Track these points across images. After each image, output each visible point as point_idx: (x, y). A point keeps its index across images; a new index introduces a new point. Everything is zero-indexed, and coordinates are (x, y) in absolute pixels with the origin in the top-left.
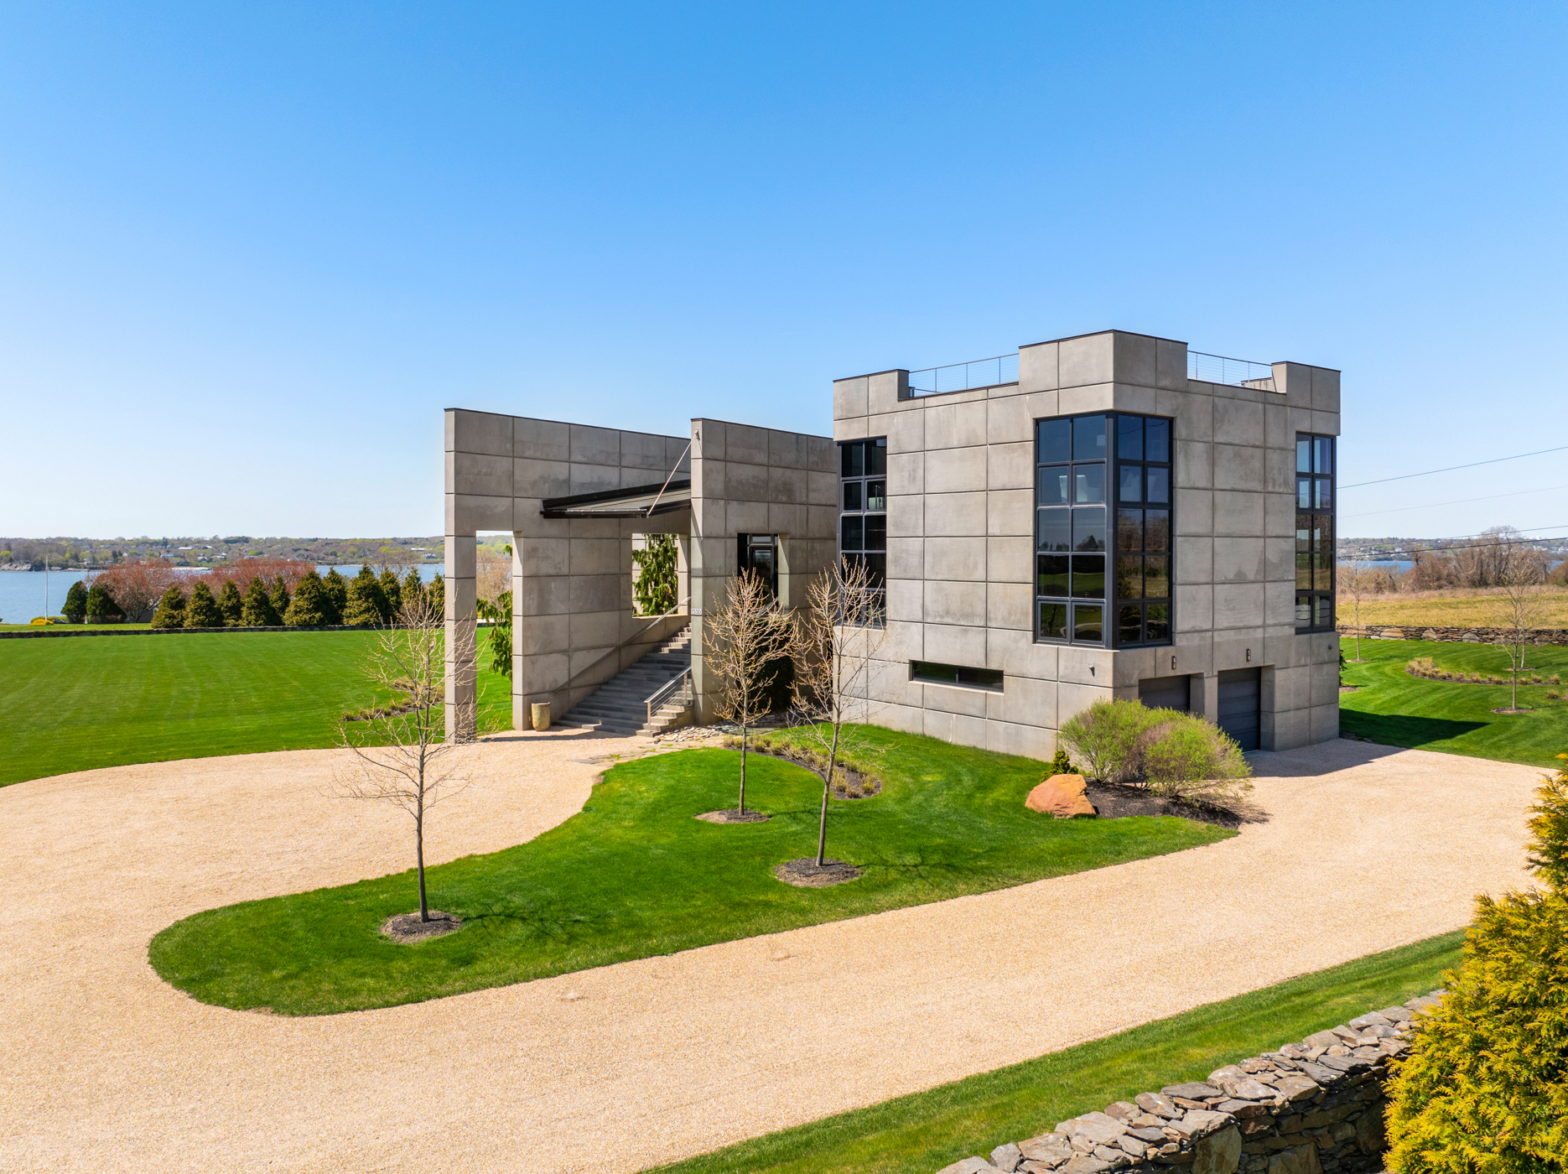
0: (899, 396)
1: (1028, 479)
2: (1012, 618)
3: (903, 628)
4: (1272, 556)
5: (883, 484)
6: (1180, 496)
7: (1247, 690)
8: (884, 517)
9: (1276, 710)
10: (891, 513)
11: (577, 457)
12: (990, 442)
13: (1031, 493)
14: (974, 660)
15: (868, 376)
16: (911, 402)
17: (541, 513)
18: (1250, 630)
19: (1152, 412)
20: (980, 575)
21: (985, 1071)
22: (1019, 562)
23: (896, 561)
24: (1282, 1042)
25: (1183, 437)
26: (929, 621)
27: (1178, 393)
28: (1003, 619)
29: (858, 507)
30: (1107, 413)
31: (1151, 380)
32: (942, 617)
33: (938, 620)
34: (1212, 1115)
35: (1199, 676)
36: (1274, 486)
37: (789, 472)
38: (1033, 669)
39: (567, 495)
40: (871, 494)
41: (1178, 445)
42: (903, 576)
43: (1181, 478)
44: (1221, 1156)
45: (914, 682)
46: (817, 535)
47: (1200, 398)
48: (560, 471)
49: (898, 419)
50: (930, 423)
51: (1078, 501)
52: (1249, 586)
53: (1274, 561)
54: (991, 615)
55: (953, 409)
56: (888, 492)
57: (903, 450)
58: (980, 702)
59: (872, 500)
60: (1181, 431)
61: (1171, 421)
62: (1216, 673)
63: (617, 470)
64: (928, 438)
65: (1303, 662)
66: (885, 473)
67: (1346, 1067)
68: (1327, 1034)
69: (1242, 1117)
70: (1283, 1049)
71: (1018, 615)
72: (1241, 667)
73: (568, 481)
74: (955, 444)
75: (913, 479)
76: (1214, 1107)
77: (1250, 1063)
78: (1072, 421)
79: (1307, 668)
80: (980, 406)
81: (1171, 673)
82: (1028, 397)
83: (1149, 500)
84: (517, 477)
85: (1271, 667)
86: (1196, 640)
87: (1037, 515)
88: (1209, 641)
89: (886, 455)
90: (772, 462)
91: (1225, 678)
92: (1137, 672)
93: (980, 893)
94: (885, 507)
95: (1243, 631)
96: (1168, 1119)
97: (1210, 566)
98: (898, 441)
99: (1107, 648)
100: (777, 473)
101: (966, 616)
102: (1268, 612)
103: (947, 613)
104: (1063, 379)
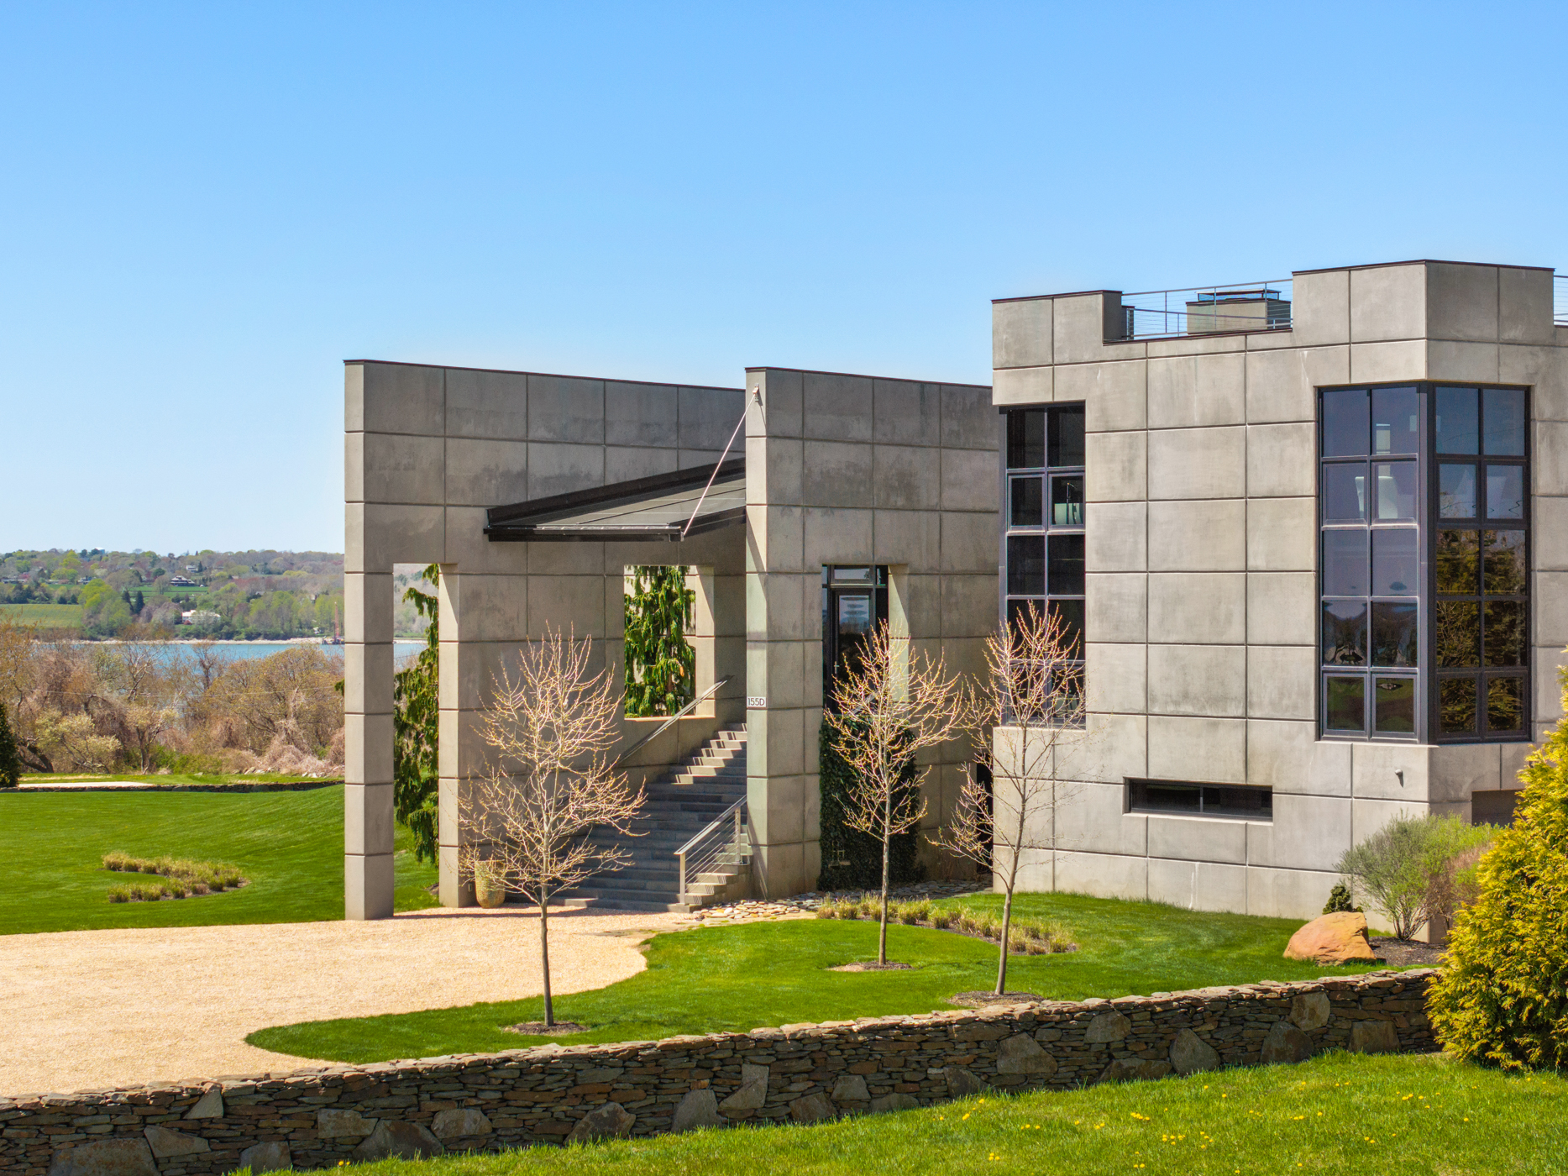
0: (1105, 335)
1: (1307, 481)
2: (1285, 702)
3: (1113, 724)
5: (1080, 480)
6: (1541, 508)
8: (1080, 539)
10: (1092, 531)
11: (540, 432)
12: (1250, 420)
13: (1311, 503)
14: (1227, 772)
15: (1053, 297)
16: (1125, 347)
17: (485, 531)
19: (1493, 380)
20: (1236, 633)
22: (1294, 613)
23: (1103, 612)
25: (1547, 414)
26: (1156, 710)
27: (1537, 348)
28: (1272, 703)
29: (1035, 517)
30: (1419, 385)
31: (1490, 331)
32: (1177, 703)
33: (1171, 709)
37: (907, 453)
38: (1314, 779)
39: (523, 500)
40: (1058, 497)
41: (1538, 429)
42: (1113, 637)
43: (1543, 480)
44: (1314, 1009)
45: (1132, 815)
46: (958, 567)
48: (511, 456)
49: (1104, 373)
50: (1156, 384)
51: (1381, 516)
54: (1254, 698)
55: (1192, 363)
56: (1088, 496)
57: (1112, 426)
58: (1236, 839)
59: (1061, 509)
60: (1543, 405)
61: (1527, 391)
63: (599, 450)
64: (1153, 408)
66: (1083, 462)
69: (1327, 987)
71: (1294, 696)
73: (524, 475)
74: (1197, 421)
75: (1128, 474)
78: (1370, 394)
80: (1234, 361)
82: (1306, 352)
83: (1490, 516)
84: (451, 472)
87: (1321, 537)
89: (1083, 432)
90: (879, 437)
92: (1469, 780)
94: (1082, 521)
98: (1103, 411)
99: (1421, 742)
100: (887, 455)
101: (1215, 700)
103: (1186, 696)
104: (1356, 328)
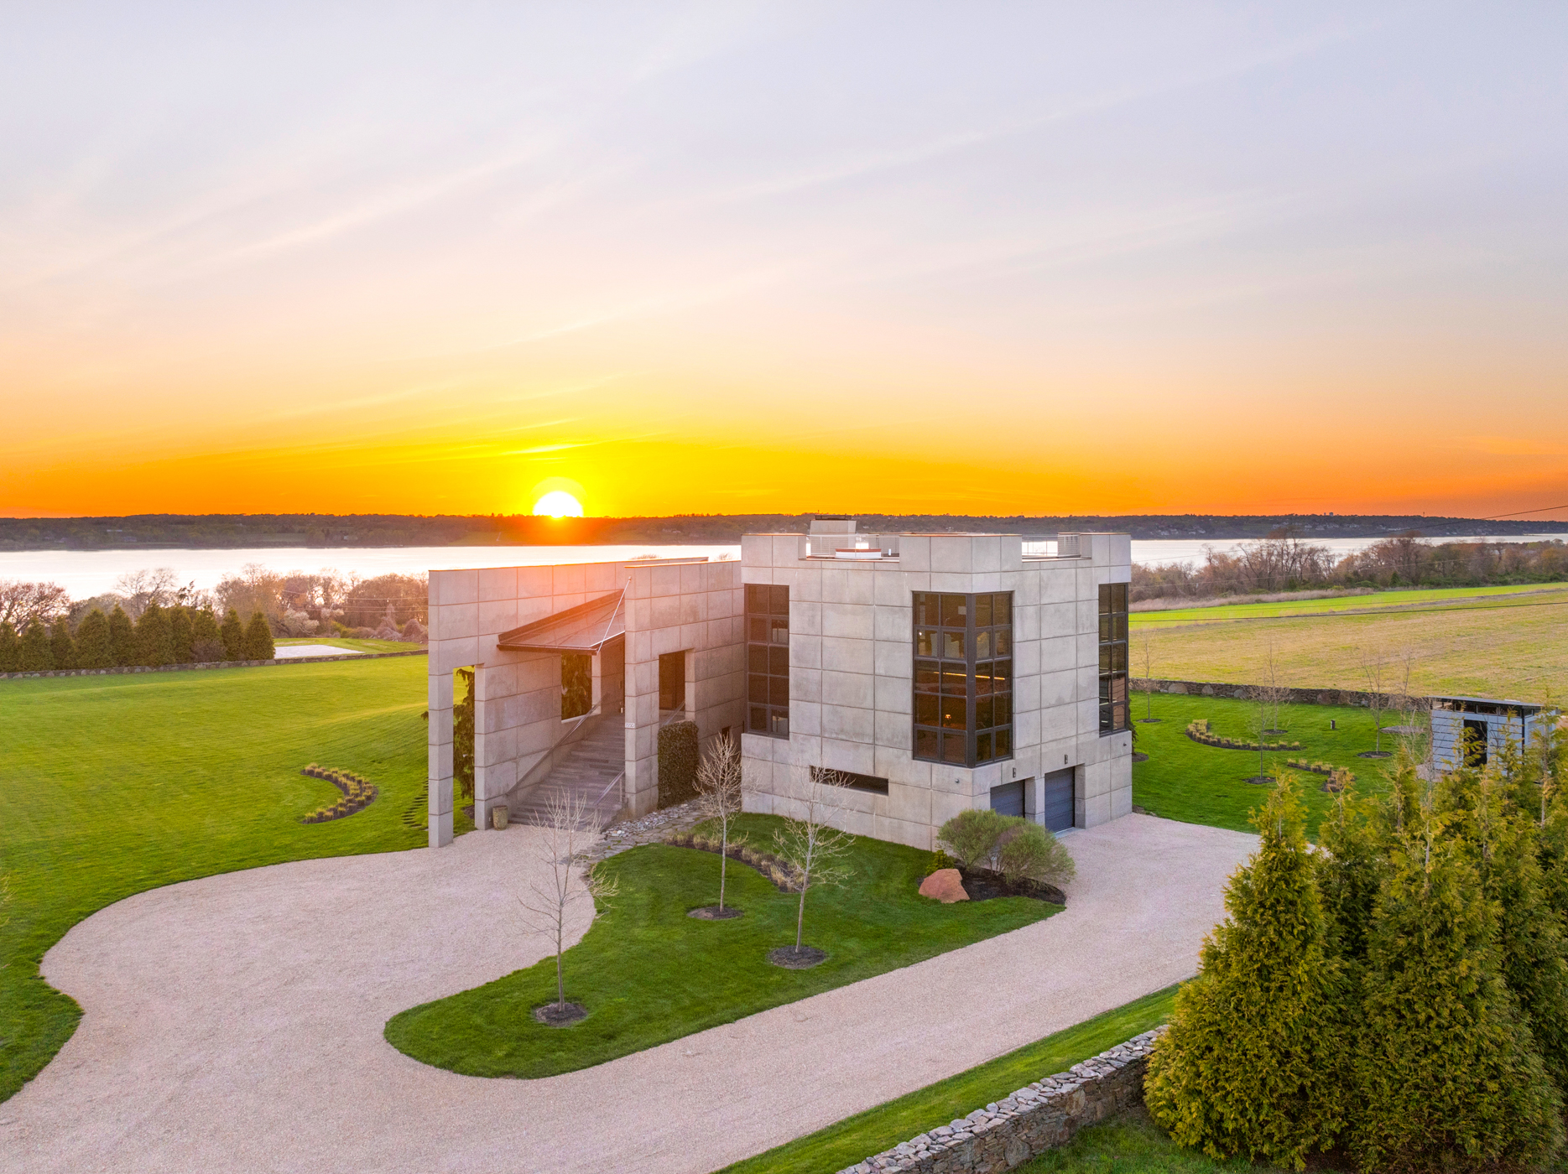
1: (907, 635)
2: (895, 740)
3: (804, 739)
4: (1083, 682)
5: (786, 620)
6: (1017, 648)
7: (1066, 783)
9: (1086, 797)
10: (792, 648)
11: (523, 594)
12: (876, 603)
13: (909, 646)
14: (866, 770)
17: (498, 646)
18: (1067, 740)
19: (998, 590)
20: (869, 703)
21: (946, 1077)
22: (902, 697)
23: (798, 687)
24: (1100, 1052)
25: (1019, 604)
26: (826, 735)
27: (1016, 571)
28: (888, 739)
29: (763, 638)
31: (997, 567)
32: (837, 733)
33: (834, 736)
34: (1073, 1085)
35: (1032, 779)
36: (1083, 630)
37: (694, 597)
38: (910, 778)
42: (804, 698)
43: (1018, 635)
44: (1077, 1102)
45: (814, 784)
47: (1031, 573)
48: (510, 607)
49: (800, 574)
51: (946, 656)
52: (1066, 706)
53: (1084, 686)
54: (878, 736)
55: (844, 575)
56: (791, 631)
57: (803, 599)
58: (869, 802)
60: (1017, 601)
61: (1010, 595)
62: (1044, 775)
64: (825, 593)
65: (1105, 758)
66: (788, 614)
67: (1128, 1061)
68: (1120, 1046)
69: (1084, 1085)
70: (1101, 1055)
71: (900, 738)
72: (1061, 768)
73: (516, 616)
74: (848, 600)
75: (811, 622)
76: (1074, 1082)
77: (1087, 1062)
78: (941, 598)
79: (1108, 762)
80: (867, 575)
81: (1013, 780)
82: (906, 574)
84: (481, 619)
85: (1082, 765)
86: (1029, 753)
87: (914, 663)
88: (1038, 752)
89: (788, 601)
91: (1049, 777)
92: (989, 783)
93: (907, 966)
94: (787, 642)
95: (1062, 741)
96: (1055, 1088)
97: (1038, 697)
98: (799, 591)
100: (686, 599)
101: (857, 735)
102: (1080, 725)
103: (842, 731)
104: (934, 565)
